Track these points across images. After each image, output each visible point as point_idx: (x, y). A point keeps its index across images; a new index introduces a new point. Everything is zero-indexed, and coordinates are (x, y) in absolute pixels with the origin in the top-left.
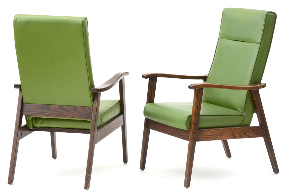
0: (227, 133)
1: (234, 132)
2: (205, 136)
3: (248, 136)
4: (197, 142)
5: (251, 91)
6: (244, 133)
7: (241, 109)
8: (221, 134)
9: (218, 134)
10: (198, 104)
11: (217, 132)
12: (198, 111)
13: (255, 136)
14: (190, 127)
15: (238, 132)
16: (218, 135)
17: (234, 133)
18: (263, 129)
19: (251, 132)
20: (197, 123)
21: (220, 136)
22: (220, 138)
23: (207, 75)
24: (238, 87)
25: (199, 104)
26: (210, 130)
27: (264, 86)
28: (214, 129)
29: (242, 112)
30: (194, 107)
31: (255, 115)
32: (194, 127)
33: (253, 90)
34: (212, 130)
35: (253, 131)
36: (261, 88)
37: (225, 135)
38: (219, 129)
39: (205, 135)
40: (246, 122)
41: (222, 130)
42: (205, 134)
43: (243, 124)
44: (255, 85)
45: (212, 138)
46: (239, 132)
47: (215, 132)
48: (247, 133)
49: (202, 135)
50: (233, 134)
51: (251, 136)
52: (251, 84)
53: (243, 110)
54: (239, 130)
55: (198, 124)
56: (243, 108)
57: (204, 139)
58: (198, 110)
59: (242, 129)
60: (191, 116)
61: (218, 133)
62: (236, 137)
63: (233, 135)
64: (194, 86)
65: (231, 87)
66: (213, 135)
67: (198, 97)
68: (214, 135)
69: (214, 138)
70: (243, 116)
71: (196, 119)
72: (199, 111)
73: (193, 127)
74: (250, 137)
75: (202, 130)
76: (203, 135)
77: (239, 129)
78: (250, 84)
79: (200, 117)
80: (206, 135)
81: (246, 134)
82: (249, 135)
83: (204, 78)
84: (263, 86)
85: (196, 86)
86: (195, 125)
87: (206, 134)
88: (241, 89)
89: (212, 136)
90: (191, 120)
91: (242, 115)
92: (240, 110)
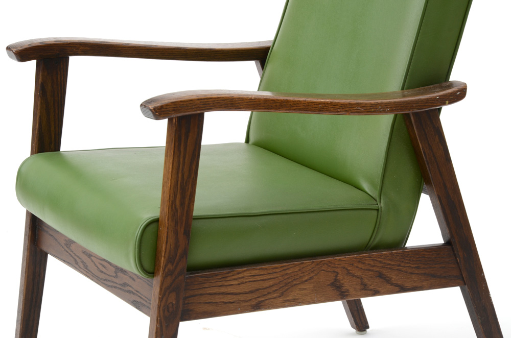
0: (311, 278)
1: (338, 273)
2: (217, 299)
3: (397, 285)
4: (181, 324)
5: (406, 117)
6: (380, 275)
7: (372, 183)
8: (286, 285)
9: (270, 287)
10: (183, 176)
11: (266, 277)
12: (182, 204)
13: (425, 283)
14: (155, 265)
15: (353, 276)
16: (274, 291)
17: (339, 277)
18: (455, 255)
19: (410, 271)
20: (180, 251)
21: (282, 295)
22: (281, 299)
23: (270, 44)
24: (350, 104)
25: (185, 177)
26: (238, 273)
27: (460, 94)
28: (255, 271)
29: (375, 194)
30: (167, 189)
31: (425, 203)
32: (170, 266)
33: (415, 114)
34: (246, 273)
35: (418, 268)
36: (444, 104)
37: (300, 290)
38: (276, 268)
39: (215, 294)
40: (387, 234)
41: (288, 272)
42: (216, 290)
43: (377, 240)
44: (422, 94)
45: (249, 303)
46: (359, 273)
47: (259, 278)
48: (394, 277)
49: (201, 295)
50: (336, 280)
51: (407, 285)
52: (408, 88)
53: (379, 187)
54: (360, 266)
55: (185, 253)
56: (378, 180)
57: (210, 308)
58: (183, 198)
59: (372, 263)
60: (156, 221)
61: (271, 283)
62: (348, 291)
63: (332, 284)
64: (162, 107)
65: (321, 103)
66: (251, 292)
67: (182, 150)
68: (257, 290)
69: (254, 302)
70: (376, 212)
71: (176, 233)
72: (187, 202)
73: (166, 266)
74: (403, 289)
75: (201, 277)
76: (211, 294)
77: (360, 261)
78: (403, 89)
79: (195, 224)
80: (220, 294)
81: (388, 281)
82: (399, 282)
83: (259, 55)
84: (454, 94)
85: (167, 105)
86: (170, 260)
87: (223, 290)
88: (359, 112)
89: (250, 296)
90: (157, 237)
91: (376, 207)
92: (366, 186)
